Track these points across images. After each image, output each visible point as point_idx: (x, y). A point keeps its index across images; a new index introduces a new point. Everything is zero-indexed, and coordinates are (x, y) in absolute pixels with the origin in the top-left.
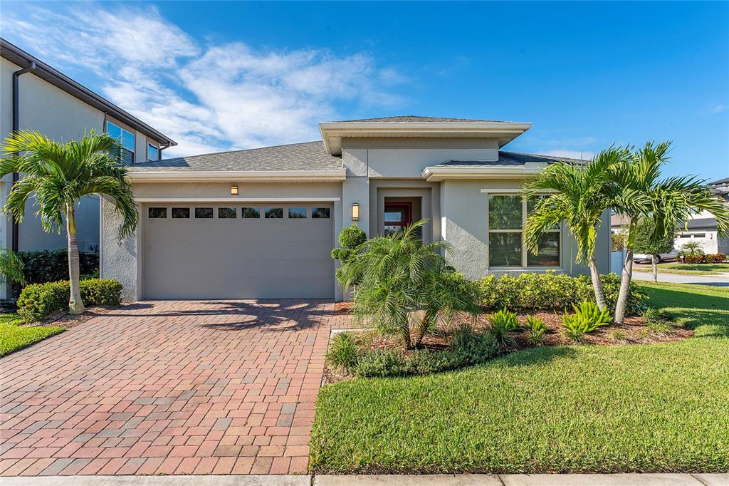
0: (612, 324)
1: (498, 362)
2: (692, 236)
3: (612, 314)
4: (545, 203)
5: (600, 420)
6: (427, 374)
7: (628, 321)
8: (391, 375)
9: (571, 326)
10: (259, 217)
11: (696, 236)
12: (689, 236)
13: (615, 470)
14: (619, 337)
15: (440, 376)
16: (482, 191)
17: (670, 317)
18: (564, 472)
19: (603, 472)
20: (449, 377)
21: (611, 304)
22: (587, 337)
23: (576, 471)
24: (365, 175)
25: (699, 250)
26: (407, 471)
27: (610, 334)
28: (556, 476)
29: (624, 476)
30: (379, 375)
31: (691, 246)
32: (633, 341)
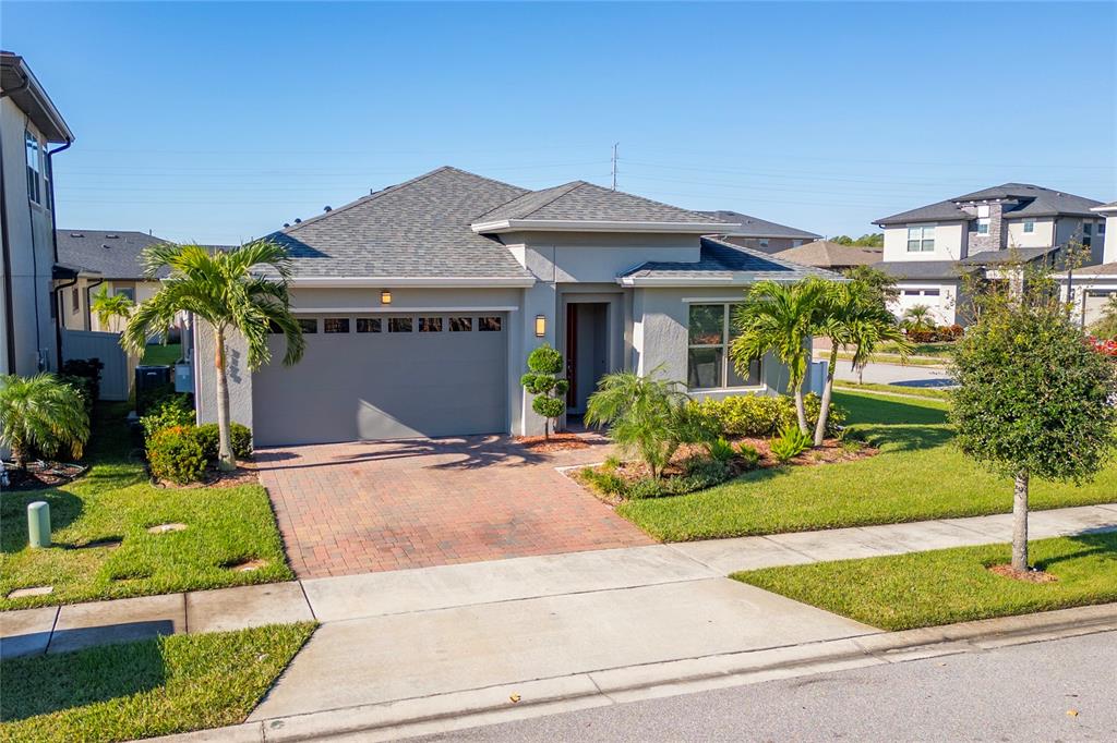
0: (813, 447)
1: (735, 482)
2: (922, 293)
3: (813, 438)
4: (755, 325)
5: (810, 508)
6: (686, 494)
7: (827, 443)
8: (663, 496)
9: (779, 451)
10: (411, 331)
11: (928, 293)
12: (917, 293)
13: (818, 529)
14: (819, 458)
15: (699, 494)
16: (684, 300)
17: (860, 436)
18: (794, 532)
19: (813, 530)
20: (704, 494)
21: (811, 426)
22: (792, 460)
23: (800, 531)
24: (551, 279)
25: (928, 320)
26: (713, 538)
27: (812, 456)
28: (790, 534)
29: (823, 532)
30: (654, 497)
31: (918, 312)
32: (829, 461)
